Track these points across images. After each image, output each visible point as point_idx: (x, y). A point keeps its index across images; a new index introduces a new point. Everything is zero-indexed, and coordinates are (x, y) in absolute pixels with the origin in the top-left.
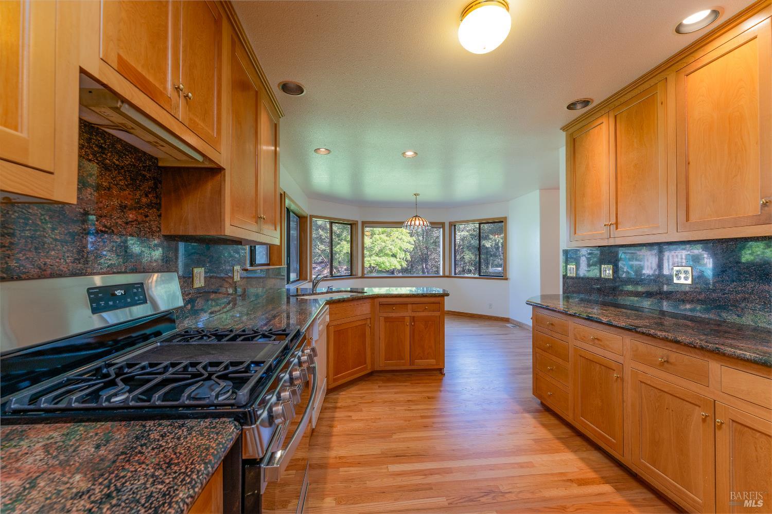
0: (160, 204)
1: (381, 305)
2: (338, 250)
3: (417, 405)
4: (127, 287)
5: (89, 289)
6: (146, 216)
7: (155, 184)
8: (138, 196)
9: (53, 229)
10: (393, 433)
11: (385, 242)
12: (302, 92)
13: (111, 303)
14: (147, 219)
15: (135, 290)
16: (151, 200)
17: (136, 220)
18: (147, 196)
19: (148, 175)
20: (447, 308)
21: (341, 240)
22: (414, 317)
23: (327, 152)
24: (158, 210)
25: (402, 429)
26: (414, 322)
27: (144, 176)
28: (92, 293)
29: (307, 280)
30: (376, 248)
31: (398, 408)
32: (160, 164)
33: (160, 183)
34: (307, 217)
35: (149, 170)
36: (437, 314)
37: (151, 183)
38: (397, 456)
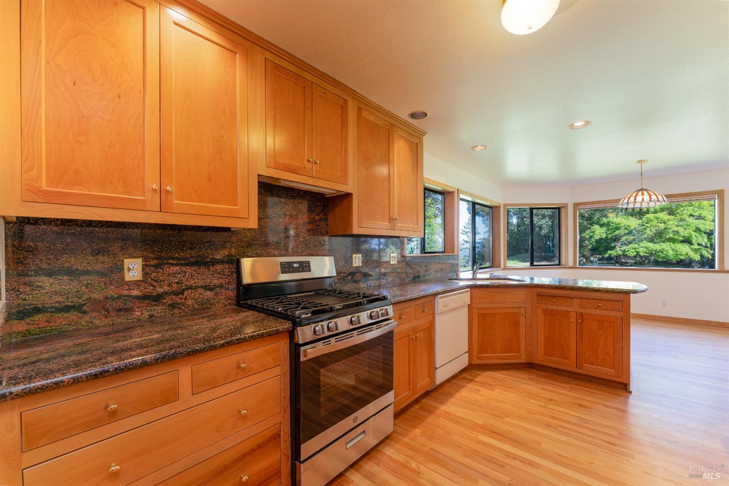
0: (327, 218)
1: (539, 295)
2: (587, 237)
3: (558, 406)
4: (301, 263)
5: (281, 263)
6: (318, 226)
7: (324, 208)
8: (313, 216)
9: (272, 237)
10: (506, 416)
11: (665, 223)
12: (426, 116)
13: (291, 270)
14: (319, 228)
15: (305, 265)
16: (321, 217)
17: (312, 229)
18: (318, 215)
19: (319, 204)
20: (633, 310)
21: (592, 224)
22: (582, 314)
23: (484, 147)
24: (326, 222)
25: (521, 418)
26: (582, 319)
27: (317, 205)
28: (283, 265)
29: (500, 267)
30: (648, 231)
31: (531, 401)
32: (326, 196)
33: (327, 206)
34: (499, 207)
35: (320, 201)
36: (619, 314)
37: (321, 208)
38: (494, 432)
